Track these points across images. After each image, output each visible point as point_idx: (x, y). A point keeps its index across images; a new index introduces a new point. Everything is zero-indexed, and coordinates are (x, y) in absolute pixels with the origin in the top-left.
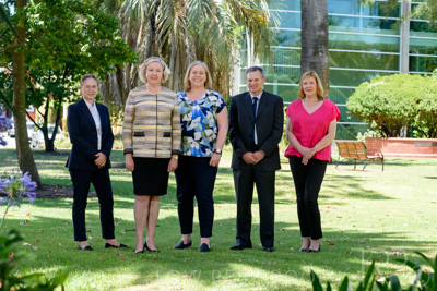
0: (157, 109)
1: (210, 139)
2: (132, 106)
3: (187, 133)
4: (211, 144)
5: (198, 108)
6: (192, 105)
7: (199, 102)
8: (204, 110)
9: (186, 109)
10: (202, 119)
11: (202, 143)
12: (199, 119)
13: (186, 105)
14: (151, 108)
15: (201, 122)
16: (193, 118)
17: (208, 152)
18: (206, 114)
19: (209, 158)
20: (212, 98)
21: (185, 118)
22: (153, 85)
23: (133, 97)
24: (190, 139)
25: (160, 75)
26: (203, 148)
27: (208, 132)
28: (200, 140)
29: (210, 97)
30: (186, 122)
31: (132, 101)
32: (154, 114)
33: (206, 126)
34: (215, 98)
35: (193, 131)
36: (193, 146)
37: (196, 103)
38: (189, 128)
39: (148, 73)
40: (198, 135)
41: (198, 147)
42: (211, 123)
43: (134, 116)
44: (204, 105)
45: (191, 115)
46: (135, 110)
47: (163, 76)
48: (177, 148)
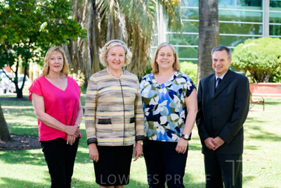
0: (122, 94)
1: (176, 125)
2: (95, 93)
3: (153, 118)
4: (178, 129)
5: (164, 91)
6: (159, 88)
7: (166, 85)
8: (171, 94)
9: (153, 93)
10: (168, 103)
11: (168, 127)
12: (165, 102)
13: (153, 88)
14: (116, 94)
15: (167, 106)
16: (160, 102)
17: (174, 137)
18: (173, 98)
19: (175, 144)
20: (180, 80)
21: (152, 102)
22: (116, 70)
23: (95, 84)
24: (156, 124)
25: (122, 59)
26: (169, 133)
27: (174, 117)
28: (166, 124)
29: (177, 79)
30: (152, 106)
31: (94, 87)
32: (120, 100)
33: (172, 110)
34: (184, 80)
35: (159, 115)
36: (158, 130)
37: (163, 85)
38: (155, 113)
39: (110, 58)
40: (163, 120)
41: (163, 131)
42: (178, 107)
43: (96, 102)
44: (171, 88)
45: (157, 99)
46: (98, 96)
47: (126, 60)
48: (141, 133)
